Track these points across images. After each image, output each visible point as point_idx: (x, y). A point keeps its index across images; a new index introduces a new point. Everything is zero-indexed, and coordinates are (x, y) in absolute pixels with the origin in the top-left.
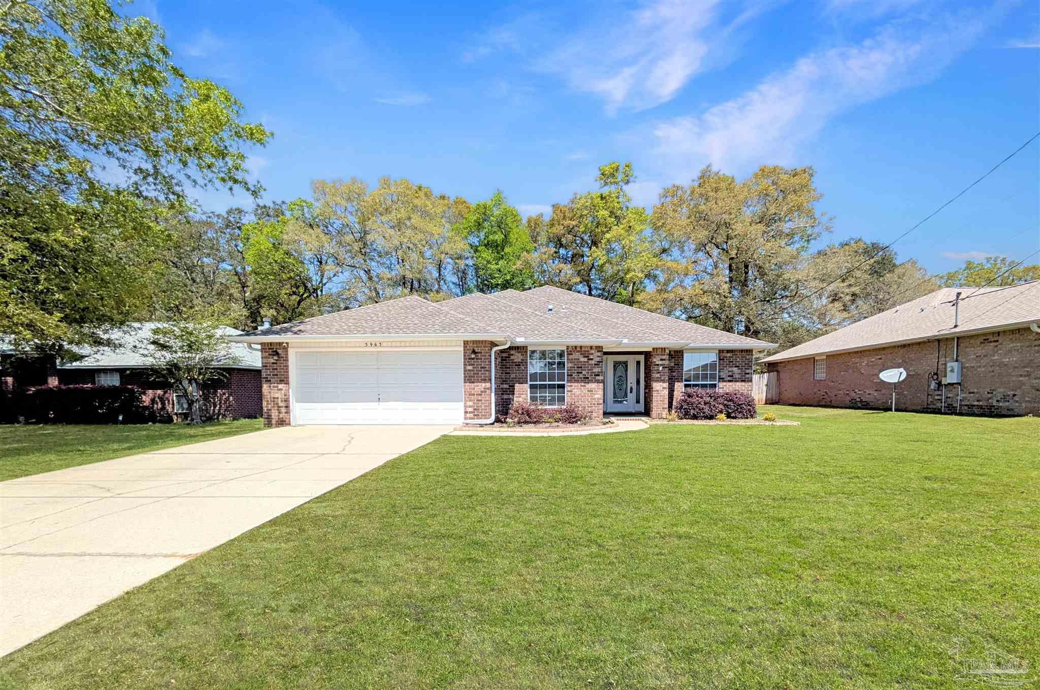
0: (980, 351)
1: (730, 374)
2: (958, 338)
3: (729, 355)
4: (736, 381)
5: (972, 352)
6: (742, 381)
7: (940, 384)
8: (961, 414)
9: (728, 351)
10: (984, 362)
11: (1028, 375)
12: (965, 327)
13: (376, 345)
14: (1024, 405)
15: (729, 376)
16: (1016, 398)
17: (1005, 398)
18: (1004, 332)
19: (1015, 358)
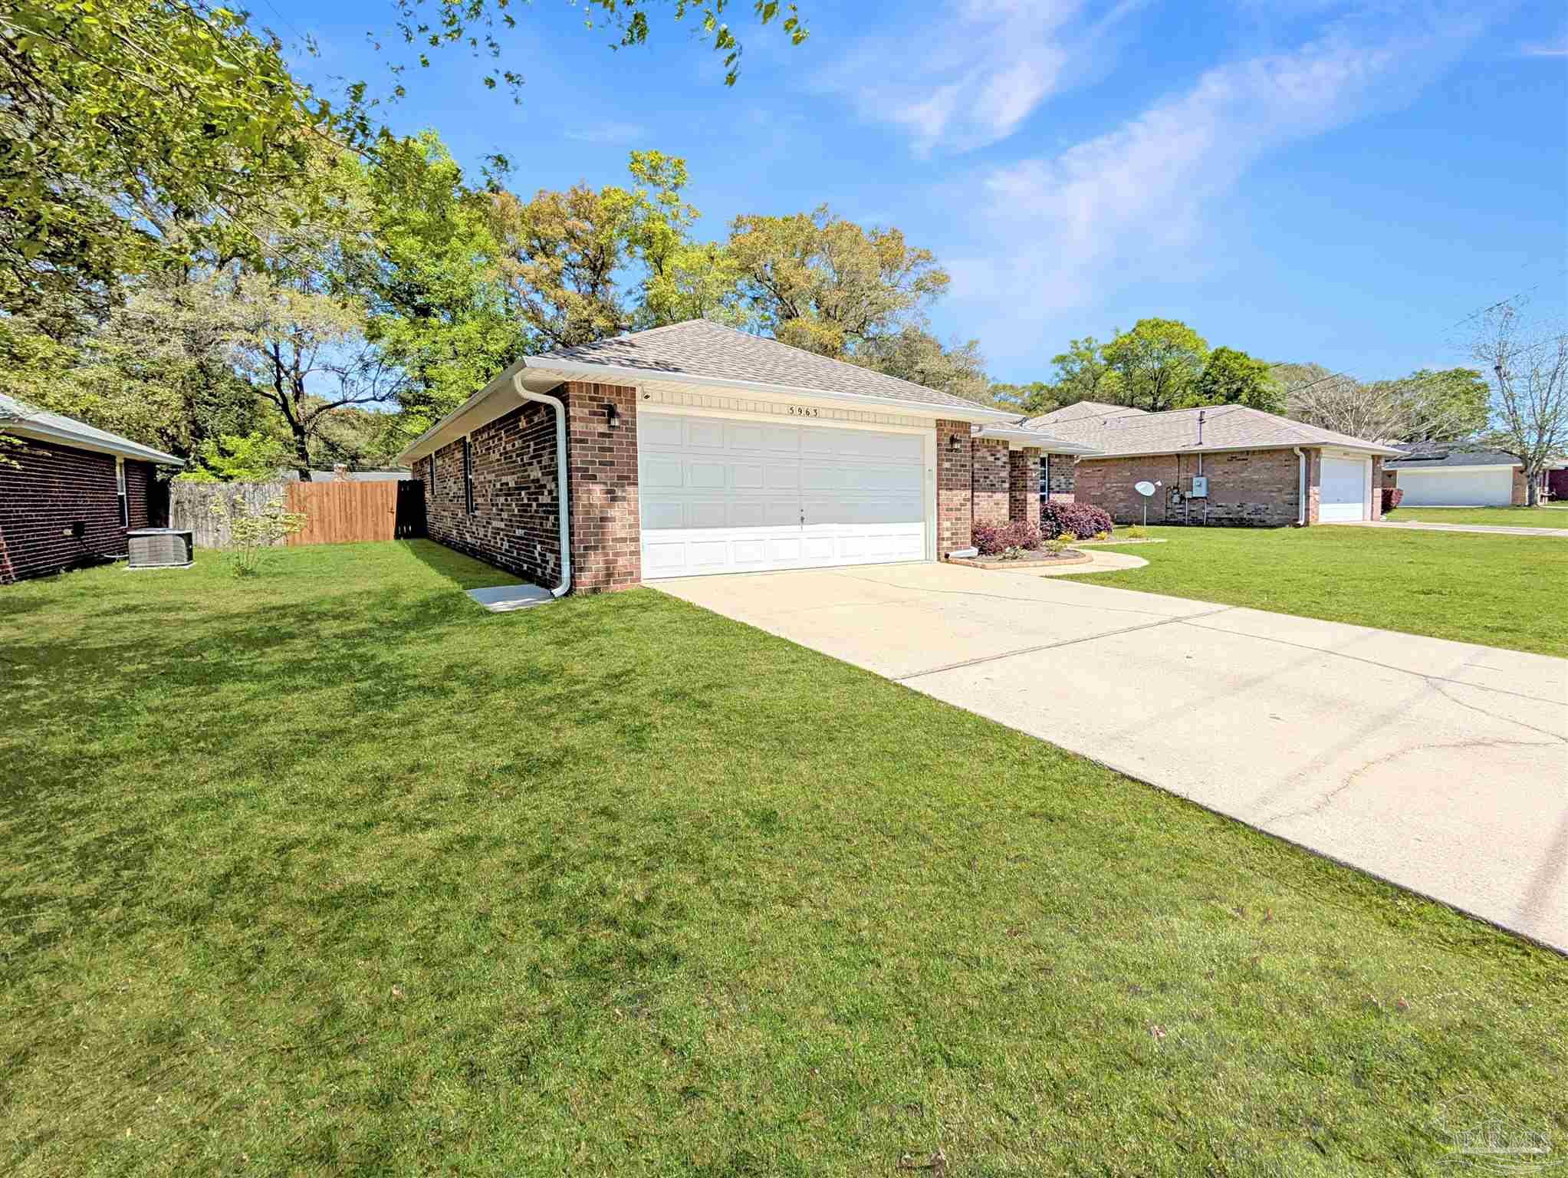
0: (1228, 467)
2: (1203, 455)
3: (1057, 460)
5: (1219, 469)
7: (1182, 498)
8: (1208, 526)
10: (1232, 477)
11: (1280, 490)
12: (1208, 446)
13: (808, 413)
14: (1276, 517)
16: (1268, 512)
17: (1256, 511)
18: (1254, 452)
19: (1265, 476)
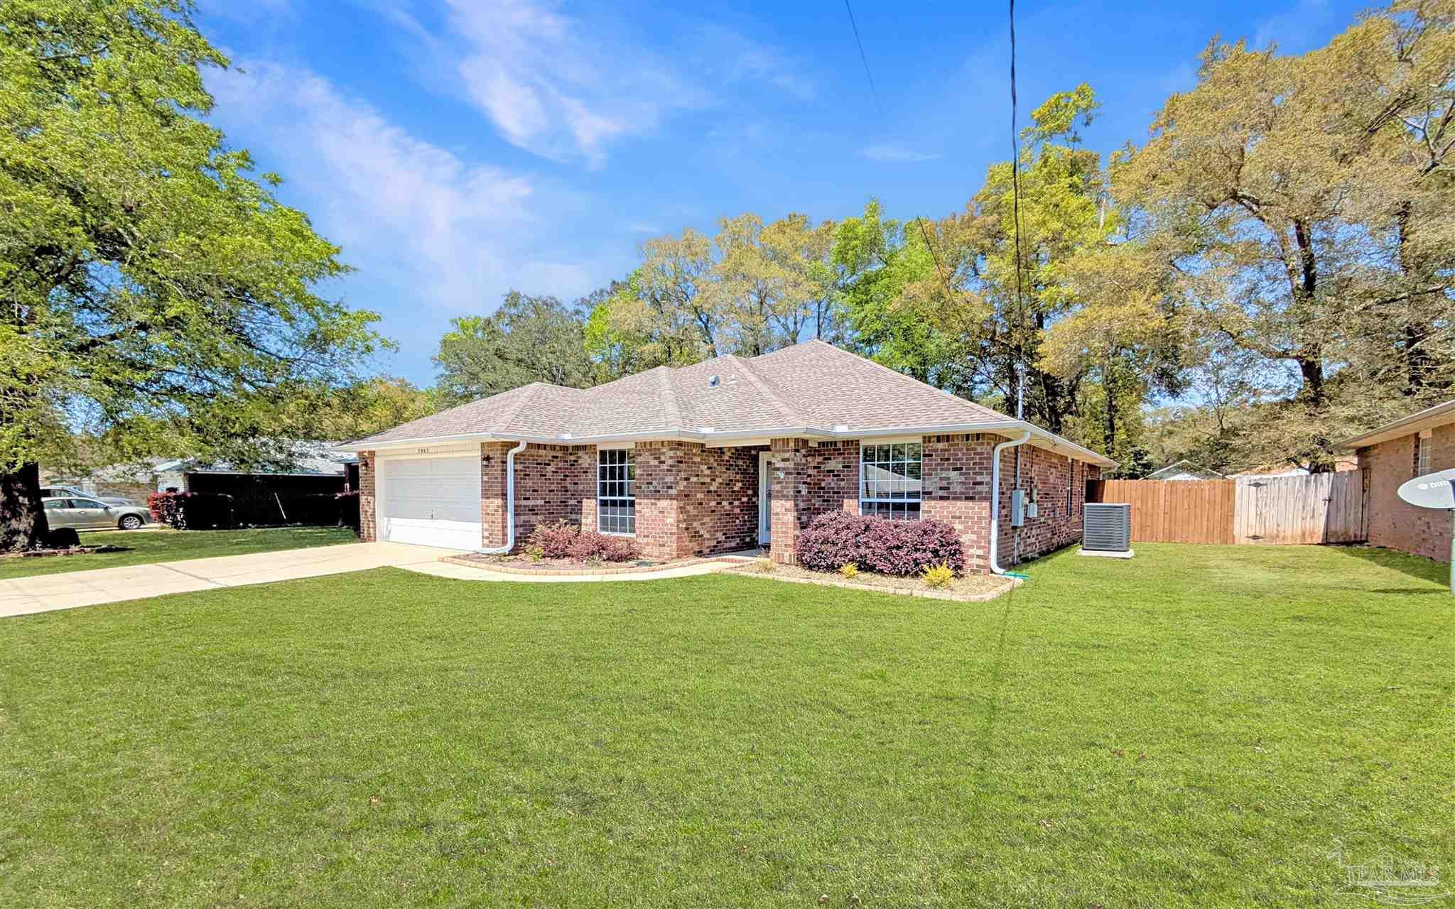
1: (944, 484)
3: (941, 446)
4: (954, 499)
6: (968, 498)
9: (939, 439)
13: (425, 451)
15: (941, 488)
